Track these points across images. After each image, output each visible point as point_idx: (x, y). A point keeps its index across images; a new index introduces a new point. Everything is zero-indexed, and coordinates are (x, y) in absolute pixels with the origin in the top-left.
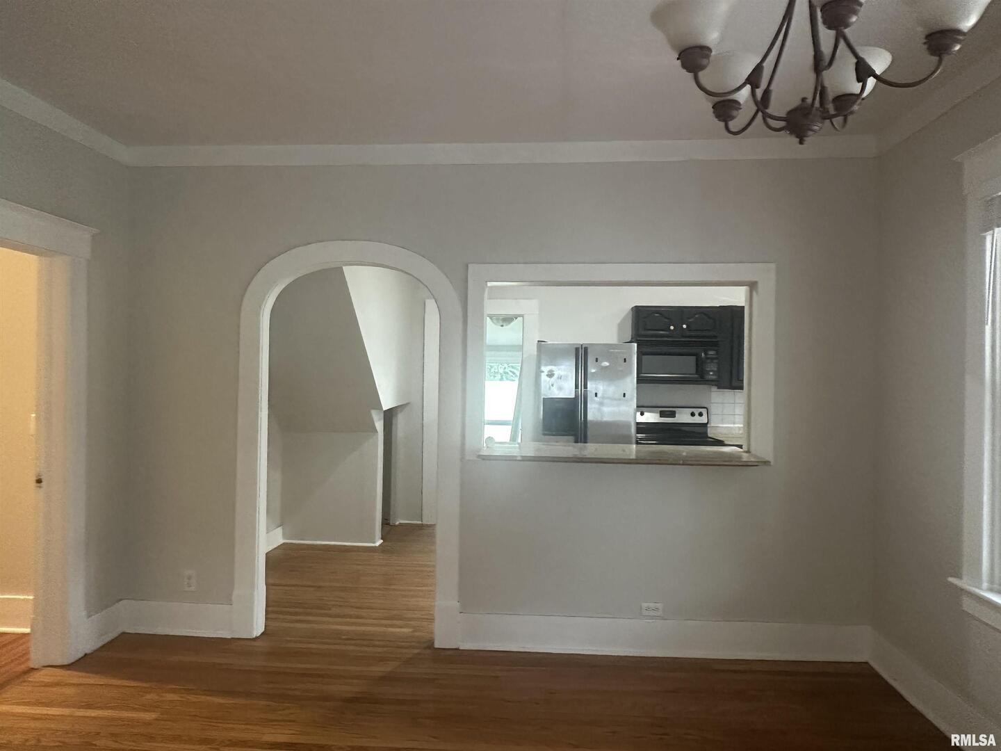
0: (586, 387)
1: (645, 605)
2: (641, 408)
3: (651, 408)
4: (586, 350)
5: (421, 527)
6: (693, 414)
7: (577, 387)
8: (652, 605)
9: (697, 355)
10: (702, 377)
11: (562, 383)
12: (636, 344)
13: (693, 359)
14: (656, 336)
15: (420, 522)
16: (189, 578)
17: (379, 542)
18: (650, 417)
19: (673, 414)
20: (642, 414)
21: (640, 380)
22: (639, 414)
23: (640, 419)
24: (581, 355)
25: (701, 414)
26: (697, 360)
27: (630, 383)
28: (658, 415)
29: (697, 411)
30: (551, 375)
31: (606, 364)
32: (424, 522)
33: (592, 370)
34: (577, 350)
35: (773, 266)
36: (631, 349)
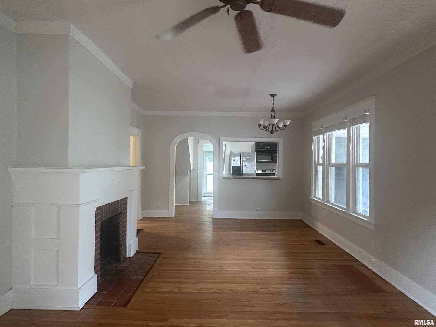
0: (243, 163)
1: (257, 208)
2: (257, 169)
3: (260, 169)
4: (243, 154)
5: (197, 202)
6: (271, 171)
7: (241, 163)
8: (258, 208)
9: (272, 155)
10: (273, 161)
11: (237, 162)
12: (256, 153)
13: (271, 156)
14: (261, 150)
15: (197, 201)
16: (159, 205)
17: (189, 205)
18: (260, 172)
19: (266, 171)
20: (258, 171)
21: (257, 162)
22: (257, 171)
23: (257, 172)
24: (242, 155)
25: (273, 171)
26: (272, 157)
27: (254, 162)
28: (262, 171)
29: (272, 170)
30: (234, 161)
31: (248, 158)
32: (198, 201)
33: (244, 159)
34: (241, 154)
35: (282, 139)
36: (255, 154)
